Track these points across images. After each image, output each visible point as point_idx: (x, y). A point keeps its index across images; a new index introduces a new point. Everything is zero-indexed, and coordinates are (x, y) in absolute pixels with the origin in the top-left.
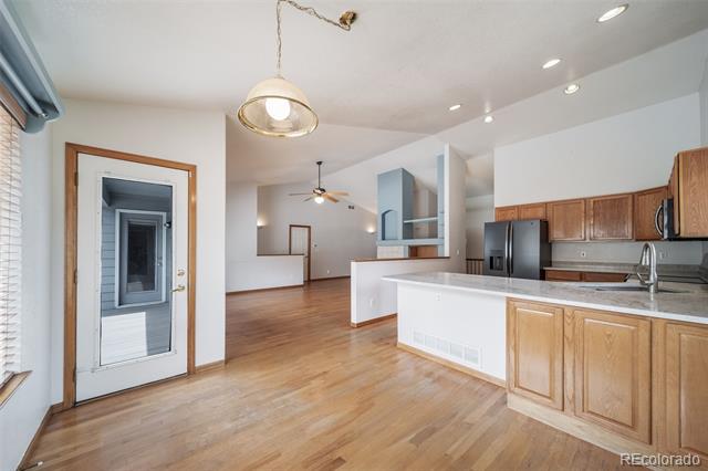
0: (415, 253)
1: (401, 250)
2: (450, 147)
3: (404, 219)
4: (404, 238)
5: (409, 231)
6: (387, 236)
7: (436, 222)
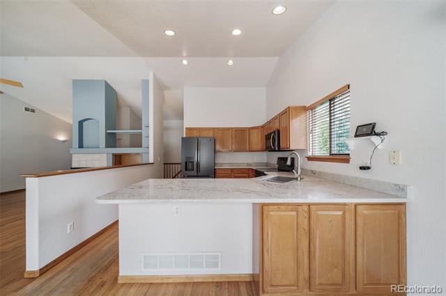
0: (119, 161)
1: (103, 158)
2: (154, 75)
3: (107, 129)
4: (107, 146)
5: (112, 140)
6: (85, 144)
7: (140, 135)
